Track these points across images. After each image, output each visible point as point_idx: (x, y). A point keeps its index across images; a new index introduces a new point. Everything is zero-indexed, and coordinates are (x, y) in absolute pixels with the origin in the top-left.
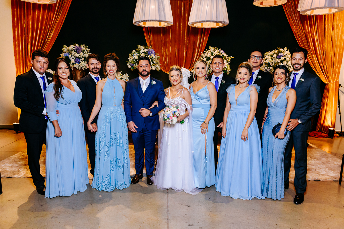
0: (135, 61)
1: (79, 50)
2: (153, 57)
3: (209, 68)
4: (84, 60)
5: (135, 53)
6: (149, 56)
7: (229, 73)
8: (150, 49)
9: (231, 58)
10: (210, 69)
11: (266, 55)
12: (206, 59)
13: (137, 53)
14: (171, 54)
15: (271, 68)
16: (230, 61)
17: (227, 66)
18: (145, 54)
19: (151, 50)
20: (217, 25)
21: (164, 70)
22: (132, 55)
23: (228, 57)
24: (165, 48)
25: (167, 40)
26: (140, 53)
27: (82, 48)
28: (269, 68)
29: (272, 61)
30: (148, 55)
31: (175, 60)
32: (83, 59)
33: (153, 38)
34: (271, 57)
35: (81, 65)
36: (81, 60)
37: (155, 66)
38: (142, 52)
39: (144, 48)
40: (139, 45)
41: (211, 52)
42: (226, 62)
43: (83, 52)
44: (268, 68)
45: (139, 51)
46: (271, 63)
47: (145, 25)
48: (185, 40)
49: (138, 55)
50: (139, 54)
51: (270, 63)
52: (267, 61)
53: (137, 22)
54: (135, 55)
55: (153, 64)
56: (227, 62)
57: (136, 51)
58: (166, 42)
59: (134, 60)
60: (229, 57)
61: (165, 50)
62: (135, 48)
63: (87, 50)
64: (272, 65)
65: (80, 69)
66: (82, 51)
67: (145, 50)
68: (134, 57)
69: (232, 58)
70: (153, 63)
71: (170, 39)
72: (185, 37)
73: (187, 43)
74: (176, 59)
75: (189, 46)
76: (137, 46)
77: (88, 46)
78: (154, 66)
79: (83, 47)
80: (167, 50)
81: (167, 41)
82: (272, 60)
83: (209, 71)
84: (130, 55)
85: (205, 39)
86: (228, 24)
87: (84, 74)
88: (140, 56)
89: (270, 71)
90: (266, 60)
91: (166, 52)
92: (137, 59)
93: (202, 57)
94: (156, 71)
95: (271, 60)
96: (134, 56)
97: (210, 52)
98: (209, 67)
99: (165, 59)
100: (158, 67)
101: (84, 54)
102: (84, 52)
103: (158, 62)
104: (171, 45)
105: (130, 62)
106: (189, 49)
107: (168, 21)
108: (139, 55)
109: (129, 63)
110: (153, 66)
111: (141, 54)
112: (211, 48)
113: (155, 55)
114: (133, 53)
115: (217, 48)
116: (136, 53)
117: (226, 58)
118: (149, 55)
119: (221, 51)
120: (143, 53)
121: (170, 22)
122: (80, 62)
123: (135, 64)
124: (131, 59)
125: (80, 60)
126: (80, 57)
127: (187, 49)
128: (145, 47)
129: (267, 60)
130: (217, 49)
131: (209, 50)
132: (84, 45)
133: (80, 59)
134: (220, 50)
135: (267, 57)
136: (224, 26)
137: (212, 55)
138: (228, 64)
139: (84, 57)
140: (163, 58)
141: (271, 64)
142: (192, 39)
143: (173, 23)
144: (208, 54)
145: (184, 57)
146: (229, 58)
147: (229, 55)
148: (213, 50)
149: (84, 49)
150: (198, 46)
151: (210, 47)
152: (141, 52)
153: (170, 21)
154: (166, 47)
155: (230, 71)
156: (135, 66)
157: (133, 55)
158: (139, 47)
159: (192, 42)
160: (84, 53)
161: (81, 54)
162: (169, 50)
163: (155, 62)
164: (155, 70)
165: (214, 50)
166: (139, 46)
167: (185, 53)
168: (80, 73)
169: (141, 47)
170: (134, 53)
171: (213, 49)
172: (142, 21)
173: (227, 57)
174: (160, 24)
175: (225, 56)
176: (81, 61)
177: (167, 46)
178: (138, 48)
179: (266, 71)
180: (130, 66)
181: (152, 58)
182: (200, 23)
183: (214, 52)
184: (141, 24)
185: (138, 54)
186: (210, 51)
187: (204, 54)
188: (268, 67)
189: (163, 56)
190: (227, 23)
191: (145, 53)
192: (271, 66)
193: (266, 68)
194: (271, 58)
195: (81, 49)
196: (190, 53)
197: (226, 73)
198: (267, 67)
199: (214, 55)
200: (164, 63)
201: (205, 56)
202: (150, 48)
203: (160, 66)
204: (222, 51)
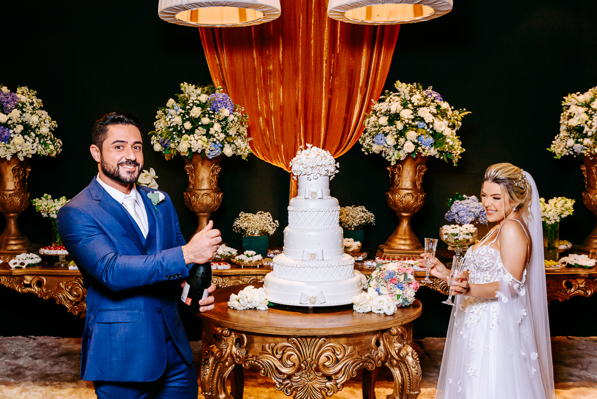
0: (171, 130)
1: (8, 102)
2: (226, 118)
3: (397, 145)
4: (23, 133)
5: (173, 107)
6: (214, 114)
7: (459, 159)
8: (219, 95)
9: (462, 115)
10: (400, 150)
11: (568, 104)
12: (387, 118)
13: (179, 105)
14: (282, 107)
15: (587, 141)
16: (460, 123)
17: (453, 140)
18: (203, 109)
19: (221, 96)
20: (416, 14)
21: (263, 156)
22: (164, 112)
23: (452, 110)
24: (265, 90)
25: (271, 67)
26: (188, 107)
27: (19, 96)
28: (581, 143)
29: (590, 122)
30: (211, 112)
31: (295, 126)
32: (20, 128)
33: (231, 64)
34: (586, 109)
35: (12, 147)
36: (14, 133)
37: (233, 143)
38: (194, 104)
39: (199, 91)
40: (186, 84)
41: (402, 96)
42: (449, 126)
43: (21, 109)
44: (577, 142)
45: (185, 102)
46: (586, 127)
47: (197, 20)
48: (325, 65)
49: (181, 113)
50: (183, 109)
51: (583, 128)
52: (573, 122)
53: (167, 9)
54: (172, 111)
55: (228, 139)
56: (453, 127)
57: (177, 102)
58: (267, 75)
59: (169, 127)
60: (457, 112)
61: (267, 97)
62: (175, 92)
63: (32, 104)
64: (590, 134)
65: (9, 158)
66: (17, 107)
67: (204, 98)
68: (168, 119)
69: (467, 113)
70: (227, 135)
71: (280, 64)
72: (325, 58)
73: (330, 74)
74: (297, 122)
75: (336, 83)
76: (180, 87)
77: (35, 92)
78: (229, 143)
79: (23, 93)
80: (271, 96)
81: (270, 72)
82: (591, 116)
83: (396, 155)
84: (160, 112)
85: (384, 60)
86: (450, 8)
87: (25, 172)
88: (188, 114)
89: (584, 152)
90: (570, 117)
91: (267, 103)
92: (177, 125)
93: (375, 112)
94: (236, 158)
95: (586, 117)
96: (170, 117)
97: (397, 98)
98: (397, 142)
99: (268, 122)
100: (243, 147)
101: (24, 115)
102: (24, 110)
103: (240, 132)
104: (282, 83)
105: (159, 133)
106: (337, 93)
107: (262, 5)
108: (183, 112)
109: (156, 135)
110: (227, 145)
111: (192, 108)
112: (401, 86)
113: (234, 111)
114: (169, 108)
115: (420, 87)
116: (176, 108)
117: (446, 115)
118: (214, 111)
119: (431, 94)
120: (198, 106)
121: (271, 7)
122: (12, 138)
123: (174, 140)
124: (162, 125)
125: (11, 131)
126: (10, 122)
127: (331, 91)
128: (203, 88)
129: (572, 117)
130: (418, 88)
131: (397, 91)
132: (25, 89)
133: (10, 129)
134: (430, 90)
135: (573, 109)
136: (440, 14)
137: (405, 106)
138: (454, 131)
139: (23, 123)
140: (261, 119)
141: (586, 129)
142: (345, 60)
143: (280, 9)
144: (394, 105)
145: (323, 115)
146: (458, 116)
147: (456, 106)
148: (407, 91)
149: (23, 99)
150: (363, 83)
151: (398, 82)
152: (191, 105)
153: (268, 4)
154: (267, 89)
155: (460, 155)
156: (172, 145)
157: (166, 114)
158: (185, 88)
159: (343, 71)
160: (23, 112)
161: (16, 113)
162: (276, 97)
163: (232, 132)
164: (234, 155)
165: (411, 91)
166: (185, 86)
167: (324, 103)
168: (13, 170)
169: (189, 90)
170: (171, 107)
171: (409, 89)
172: (183, 8)
173: (450, 113)
174: (242, 16)
175: (446, 108)
176: (12, 135)
177: (270, 86)
178: (182, 92)
179: (573, 150)
180: (157, 147)
181: (222, 121)
182: (364, 8)
183: (411, 96)
184: (183, 17)
185: (180, 110)
186: (399, 96)
187: (381, 104)
188: (578, 138)
189: (259, 114)
190: (449, 4)
191: (203, 106)
192: (585, 136)
193: (571, 142)
194: (586, 112)
195: (13, 100)
196: (339, 105)
197: (448, 159)
198: (574, 138)
199: (410, 105)
200: (263, 134)
201: (383, 111)
202: (217, 92)
203: (251, 143)
204: (435, 95)
